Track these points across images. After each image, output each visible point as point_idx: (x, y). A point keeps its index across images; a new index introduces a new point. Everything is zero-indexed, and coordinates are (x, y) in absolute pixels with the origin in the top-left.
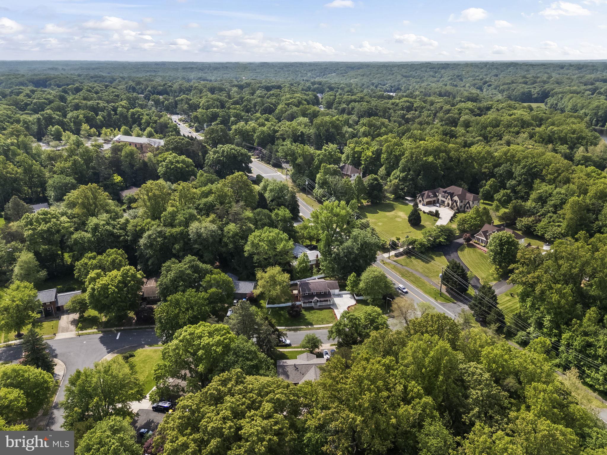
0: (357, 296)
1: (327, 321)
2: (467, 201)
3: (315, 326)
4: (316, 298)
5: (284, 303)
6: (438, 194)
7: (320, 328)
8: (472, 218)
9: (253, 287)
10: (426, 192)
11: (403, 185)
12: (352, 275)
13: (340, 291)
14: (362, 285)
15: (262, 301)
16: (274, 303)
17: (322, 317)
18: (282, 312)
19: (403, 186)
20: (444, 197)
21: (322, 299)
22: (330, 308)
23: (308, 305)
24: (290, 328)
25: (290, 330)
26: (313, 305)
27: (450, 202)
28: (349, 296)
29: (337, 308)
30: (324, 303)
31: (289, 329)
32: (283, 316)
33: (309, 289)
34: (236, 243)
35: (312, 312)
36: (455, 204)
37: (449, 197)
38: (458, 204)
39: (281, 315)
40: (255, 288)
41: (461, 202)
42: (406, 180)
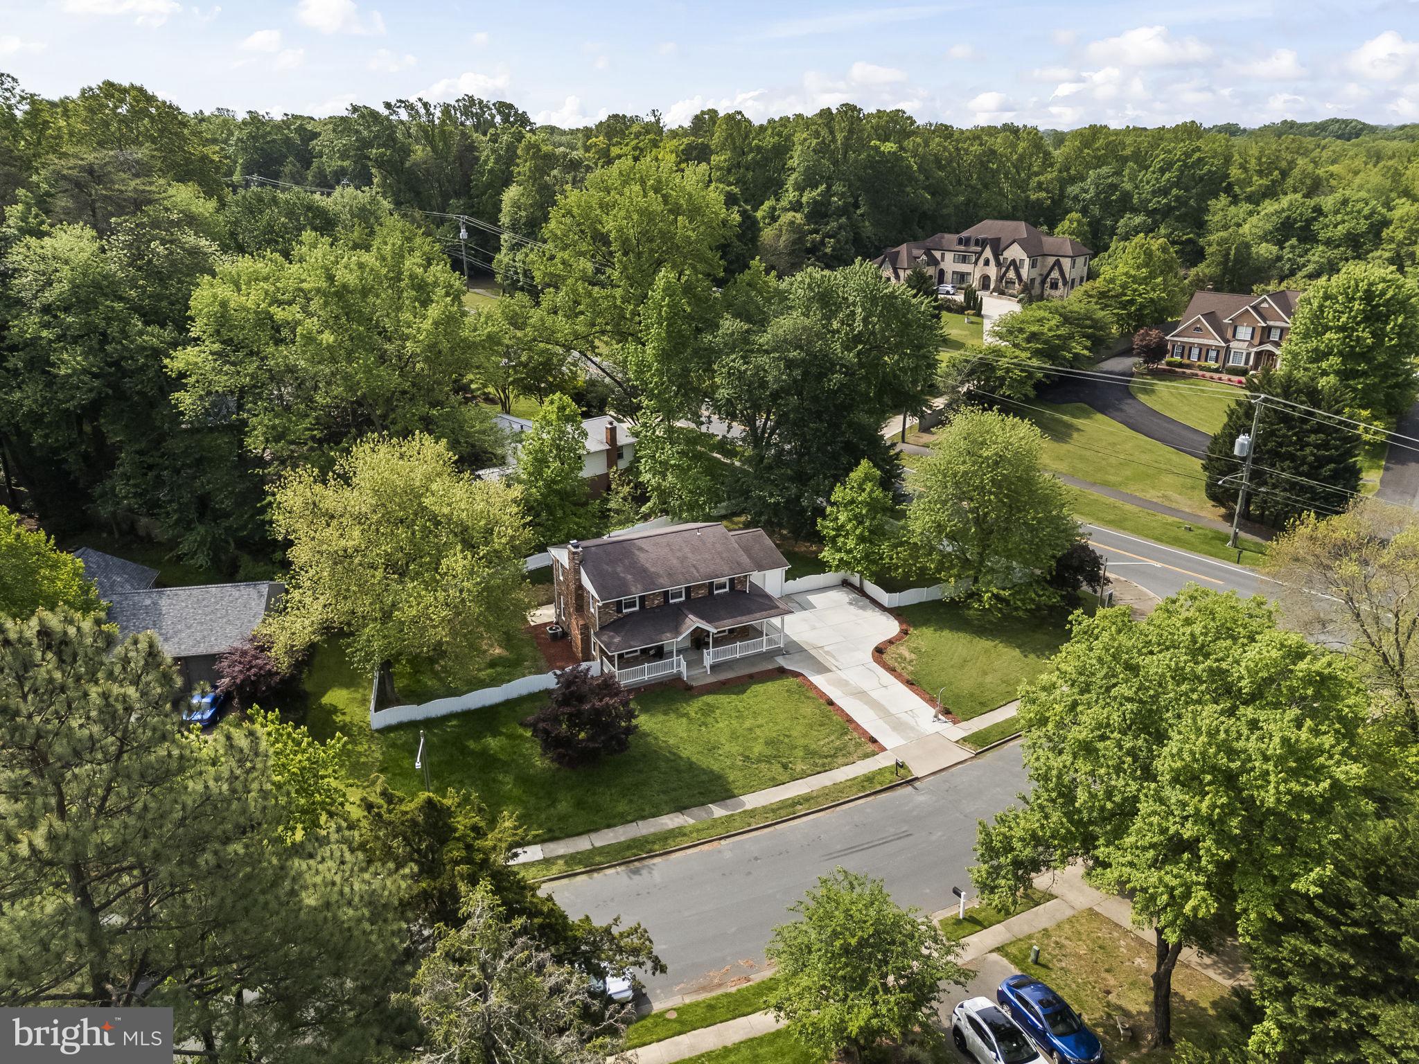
0: (890, 587)
1: (810, 753)
2: (1052, 260)
3: (752, 801)
4: (693, 622)
5: (494, 682)
6: (938, 254)
7: (787, 811)
8: (1135, 280)
9: (259, 606)
10: (903, 249)
11: (817, 232)
12: (856, 475)
13: (790, 576)
14: (918, 520)
15: (336, 697)
16: (419, 696)
17: (769, 731)
18: (493, 743)
19: (818, 237)
20: (964, 260)
21: (728, 625)
22: (782, 672)
23: (647, 673)
24: (582, 844)
25: (589, 863)
26: (679, 666)
27: (992, 271)
28: (842, 596)
29: (822, 669)
30: (739, 650)
31: (572, 859)
32: (505, 766)
33: (644, 575)
34: (105, 338)
35: (693, 708)
36: (1011, 274)
37: (988, 253)
38: (1024, 272)
39: (489, 762)
40: (277, 607)
41: (1033, 265)
42: (825, 215)
